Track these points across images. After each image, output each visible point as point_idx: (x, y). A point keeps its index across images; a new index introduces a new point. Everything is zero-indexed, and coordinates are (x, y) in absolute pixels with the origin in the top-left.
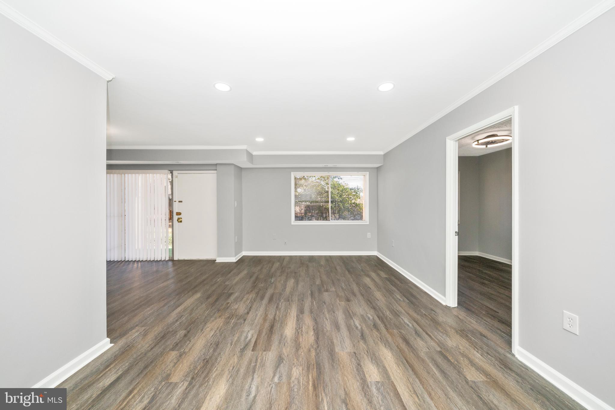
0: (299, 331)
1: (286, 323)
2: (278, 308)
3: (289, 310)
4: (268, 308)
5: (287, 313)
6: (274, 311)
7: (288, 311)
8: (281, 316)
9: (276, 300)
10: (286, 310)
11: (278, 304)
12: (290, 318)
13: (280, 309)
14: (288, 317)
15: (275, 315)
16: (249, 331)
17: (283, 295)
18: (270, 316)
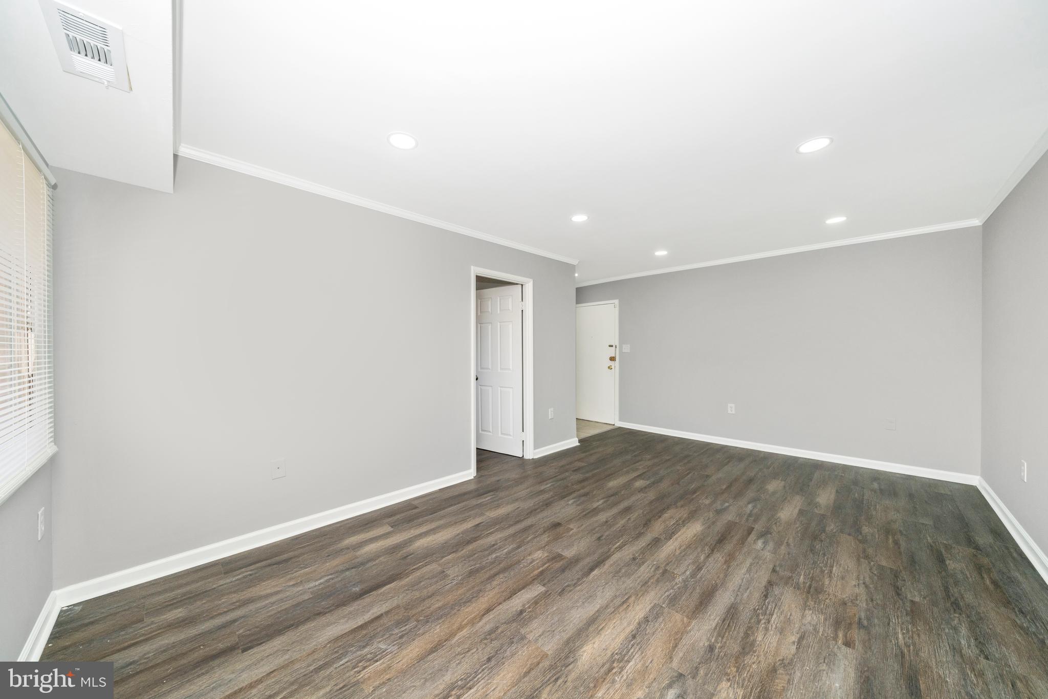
0: (681, 523)
1: (695, 538)
2: (698, 566)
3: (677, 553)
4: (722, 576)
5: (685, 550)
6: (707, 564)
7: (681, 553)
8: (699, 550)
9: (694, 589)
10: (683, 556)
11: (693, 575)
12: (683, 542)
13: (693, 563)
14: (687, 543)
15: (708, 556)
16: (762, 550)
17: (668, 596)
18: (720, 558)
